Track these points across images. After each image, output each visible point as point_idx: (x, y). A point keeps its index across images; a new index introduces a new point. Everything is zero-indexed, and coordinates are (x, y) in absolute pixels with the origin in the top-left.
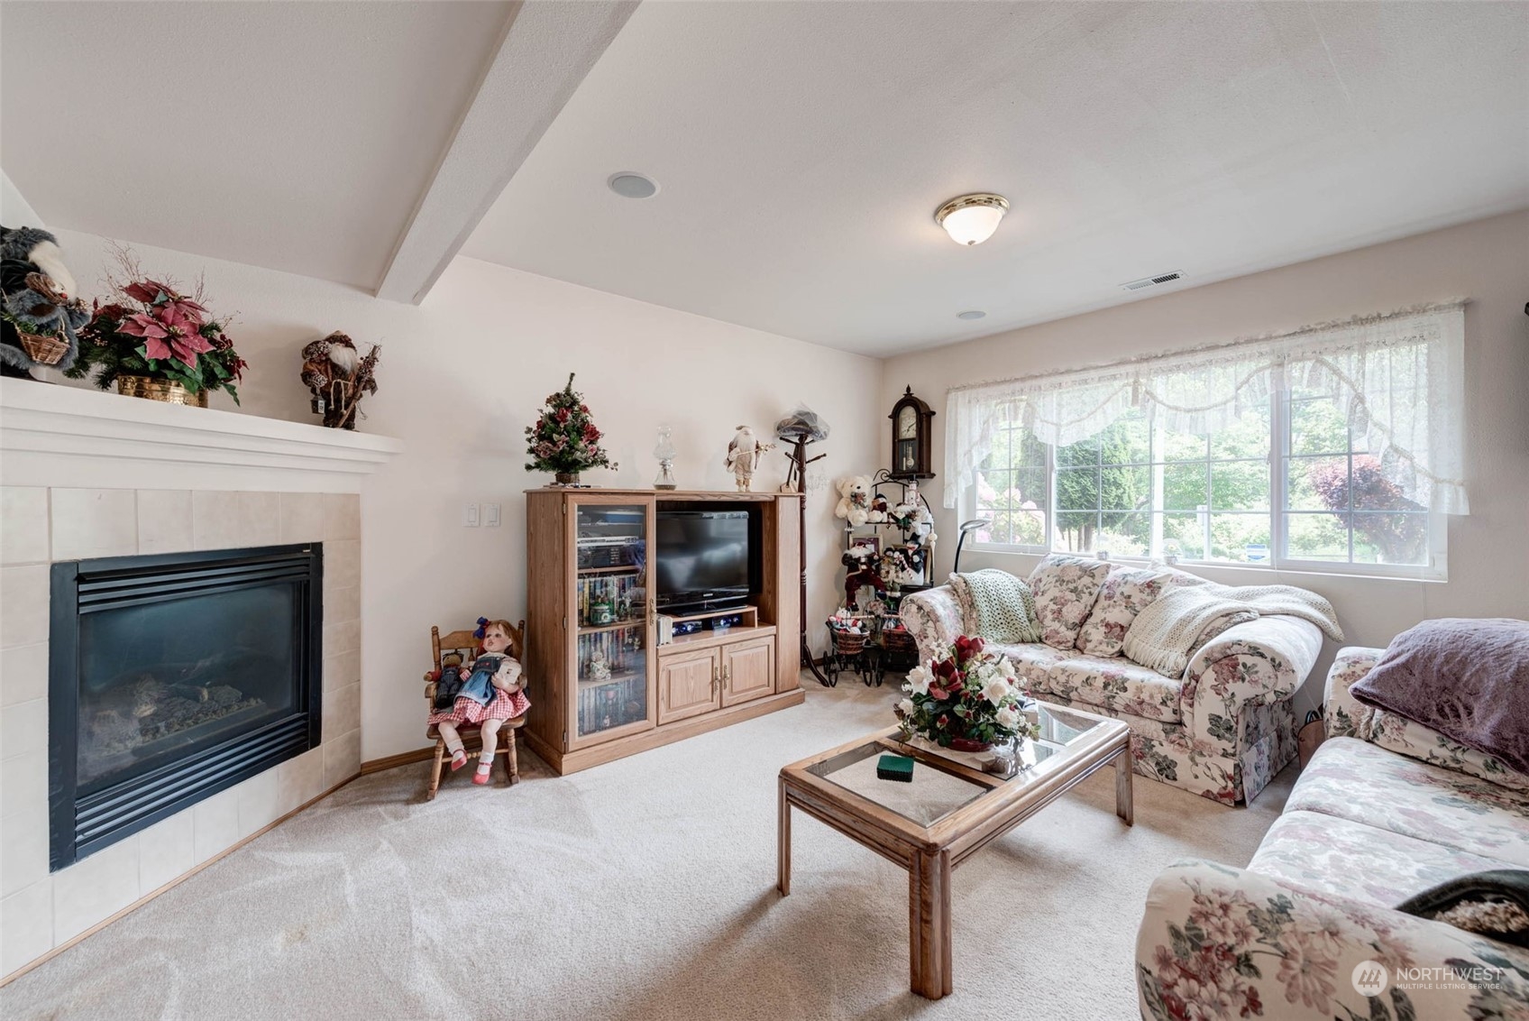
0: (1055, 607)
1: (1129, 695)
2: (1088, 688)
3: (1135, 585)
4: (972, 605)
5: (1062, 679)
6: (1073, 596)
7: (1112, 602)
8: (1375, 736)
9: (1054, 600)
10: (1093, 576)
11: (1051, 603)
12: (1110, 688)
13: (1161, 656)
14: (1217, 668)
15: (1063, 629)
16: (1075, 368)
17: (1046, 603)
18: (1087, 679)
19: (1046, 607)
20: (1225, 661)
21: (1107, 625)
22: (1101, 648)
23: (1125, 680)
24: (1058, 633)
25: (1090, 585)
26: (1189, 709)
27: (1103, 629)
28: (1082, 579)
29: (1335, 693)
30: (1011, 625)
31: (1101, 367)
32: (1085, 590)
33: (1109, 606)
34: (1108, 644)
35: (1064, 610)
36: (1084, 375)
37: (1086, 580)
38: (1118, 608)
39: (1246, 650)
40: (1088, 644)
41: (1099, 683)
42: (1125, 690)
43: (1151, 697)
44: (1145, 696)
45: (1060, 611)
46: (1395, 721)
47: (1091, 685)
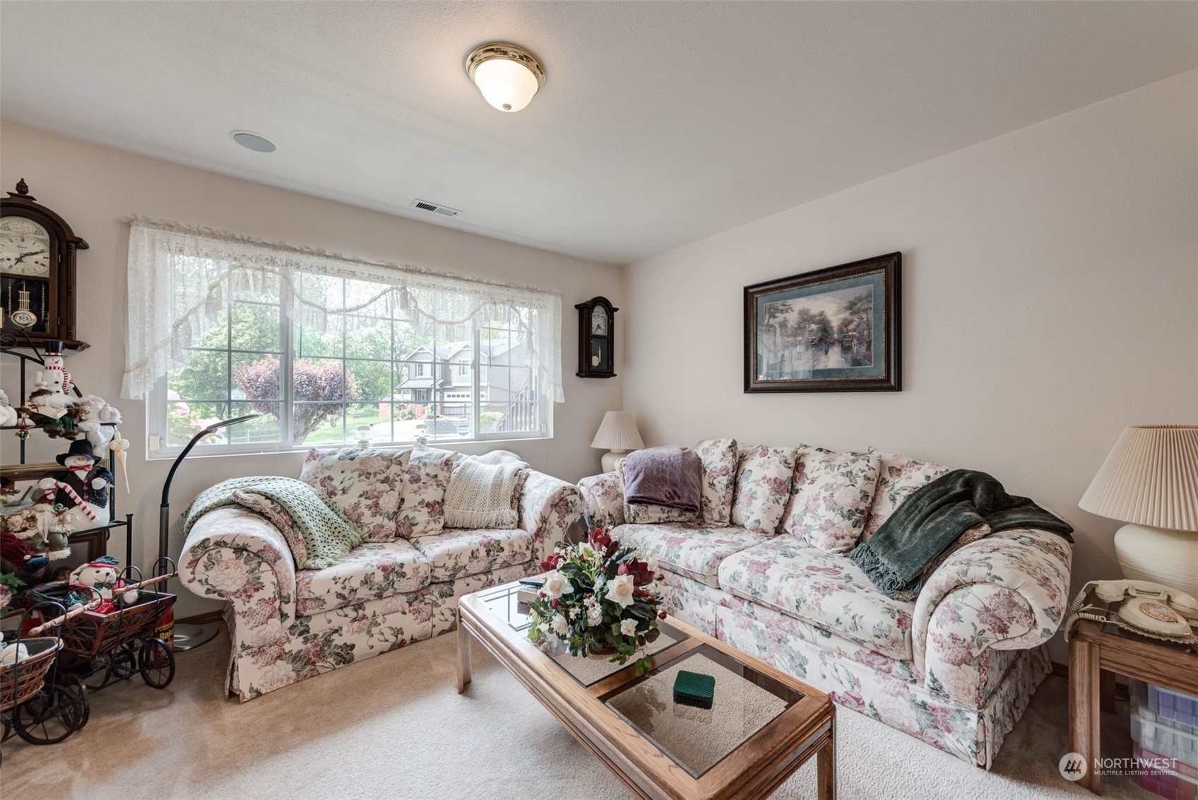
0: (369, 502)
1: (507, 552)
2: (475, 561)
3: (435, 465)
4: (295, 524)
5: (450, 564)
6: (386, 487)
7: (420, 484)
8: (634, 519)
9: (364, 495)
10: (400, 464)
11: (363, 498)
12: (492, 553)
13: (495, 515)
14: (558, 509)
15: (386, 521)
16: (345, 256)
17: (356, 500)
18: (472, 553)
19: (357, 505)
20: (561, 503)
21: (428, 505)
22: (429, 527)
23: (498, 542)
24: (383, 527)
25: (400, 472)
26: (541, 545)
27: (426, 510)
28: (391, 469)
29: (604, 504)
30: (336, 534)
31: (371, 264)
32: (397, 479)
33: (420, 488)
34: (434, 521)
35: (381, 502)
36: (352, 267)
37: (395, 469)
38: (430, 488)
39: (569, 492)
40: (413, 528)
41: (483, 552)
42: (502, 549)
43: (520, 547)
44: (516, 548)
45: (376, 505)
46: (643, 508)
47: (477, 557)
